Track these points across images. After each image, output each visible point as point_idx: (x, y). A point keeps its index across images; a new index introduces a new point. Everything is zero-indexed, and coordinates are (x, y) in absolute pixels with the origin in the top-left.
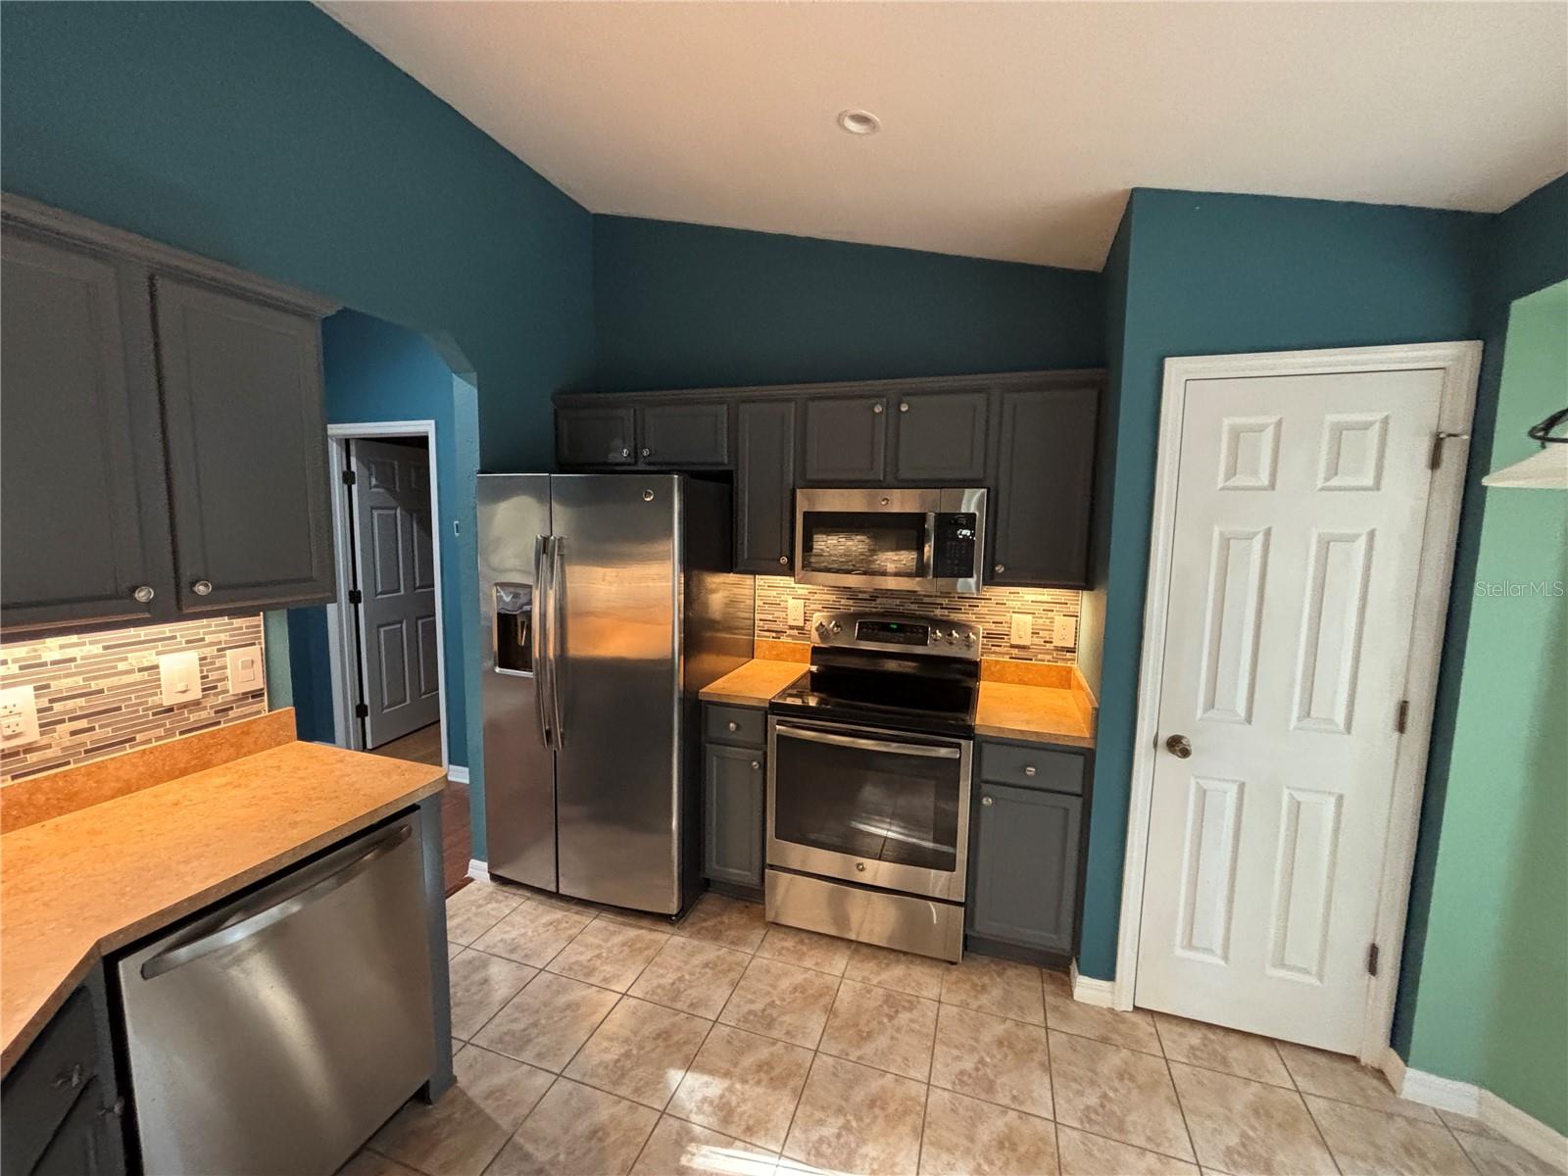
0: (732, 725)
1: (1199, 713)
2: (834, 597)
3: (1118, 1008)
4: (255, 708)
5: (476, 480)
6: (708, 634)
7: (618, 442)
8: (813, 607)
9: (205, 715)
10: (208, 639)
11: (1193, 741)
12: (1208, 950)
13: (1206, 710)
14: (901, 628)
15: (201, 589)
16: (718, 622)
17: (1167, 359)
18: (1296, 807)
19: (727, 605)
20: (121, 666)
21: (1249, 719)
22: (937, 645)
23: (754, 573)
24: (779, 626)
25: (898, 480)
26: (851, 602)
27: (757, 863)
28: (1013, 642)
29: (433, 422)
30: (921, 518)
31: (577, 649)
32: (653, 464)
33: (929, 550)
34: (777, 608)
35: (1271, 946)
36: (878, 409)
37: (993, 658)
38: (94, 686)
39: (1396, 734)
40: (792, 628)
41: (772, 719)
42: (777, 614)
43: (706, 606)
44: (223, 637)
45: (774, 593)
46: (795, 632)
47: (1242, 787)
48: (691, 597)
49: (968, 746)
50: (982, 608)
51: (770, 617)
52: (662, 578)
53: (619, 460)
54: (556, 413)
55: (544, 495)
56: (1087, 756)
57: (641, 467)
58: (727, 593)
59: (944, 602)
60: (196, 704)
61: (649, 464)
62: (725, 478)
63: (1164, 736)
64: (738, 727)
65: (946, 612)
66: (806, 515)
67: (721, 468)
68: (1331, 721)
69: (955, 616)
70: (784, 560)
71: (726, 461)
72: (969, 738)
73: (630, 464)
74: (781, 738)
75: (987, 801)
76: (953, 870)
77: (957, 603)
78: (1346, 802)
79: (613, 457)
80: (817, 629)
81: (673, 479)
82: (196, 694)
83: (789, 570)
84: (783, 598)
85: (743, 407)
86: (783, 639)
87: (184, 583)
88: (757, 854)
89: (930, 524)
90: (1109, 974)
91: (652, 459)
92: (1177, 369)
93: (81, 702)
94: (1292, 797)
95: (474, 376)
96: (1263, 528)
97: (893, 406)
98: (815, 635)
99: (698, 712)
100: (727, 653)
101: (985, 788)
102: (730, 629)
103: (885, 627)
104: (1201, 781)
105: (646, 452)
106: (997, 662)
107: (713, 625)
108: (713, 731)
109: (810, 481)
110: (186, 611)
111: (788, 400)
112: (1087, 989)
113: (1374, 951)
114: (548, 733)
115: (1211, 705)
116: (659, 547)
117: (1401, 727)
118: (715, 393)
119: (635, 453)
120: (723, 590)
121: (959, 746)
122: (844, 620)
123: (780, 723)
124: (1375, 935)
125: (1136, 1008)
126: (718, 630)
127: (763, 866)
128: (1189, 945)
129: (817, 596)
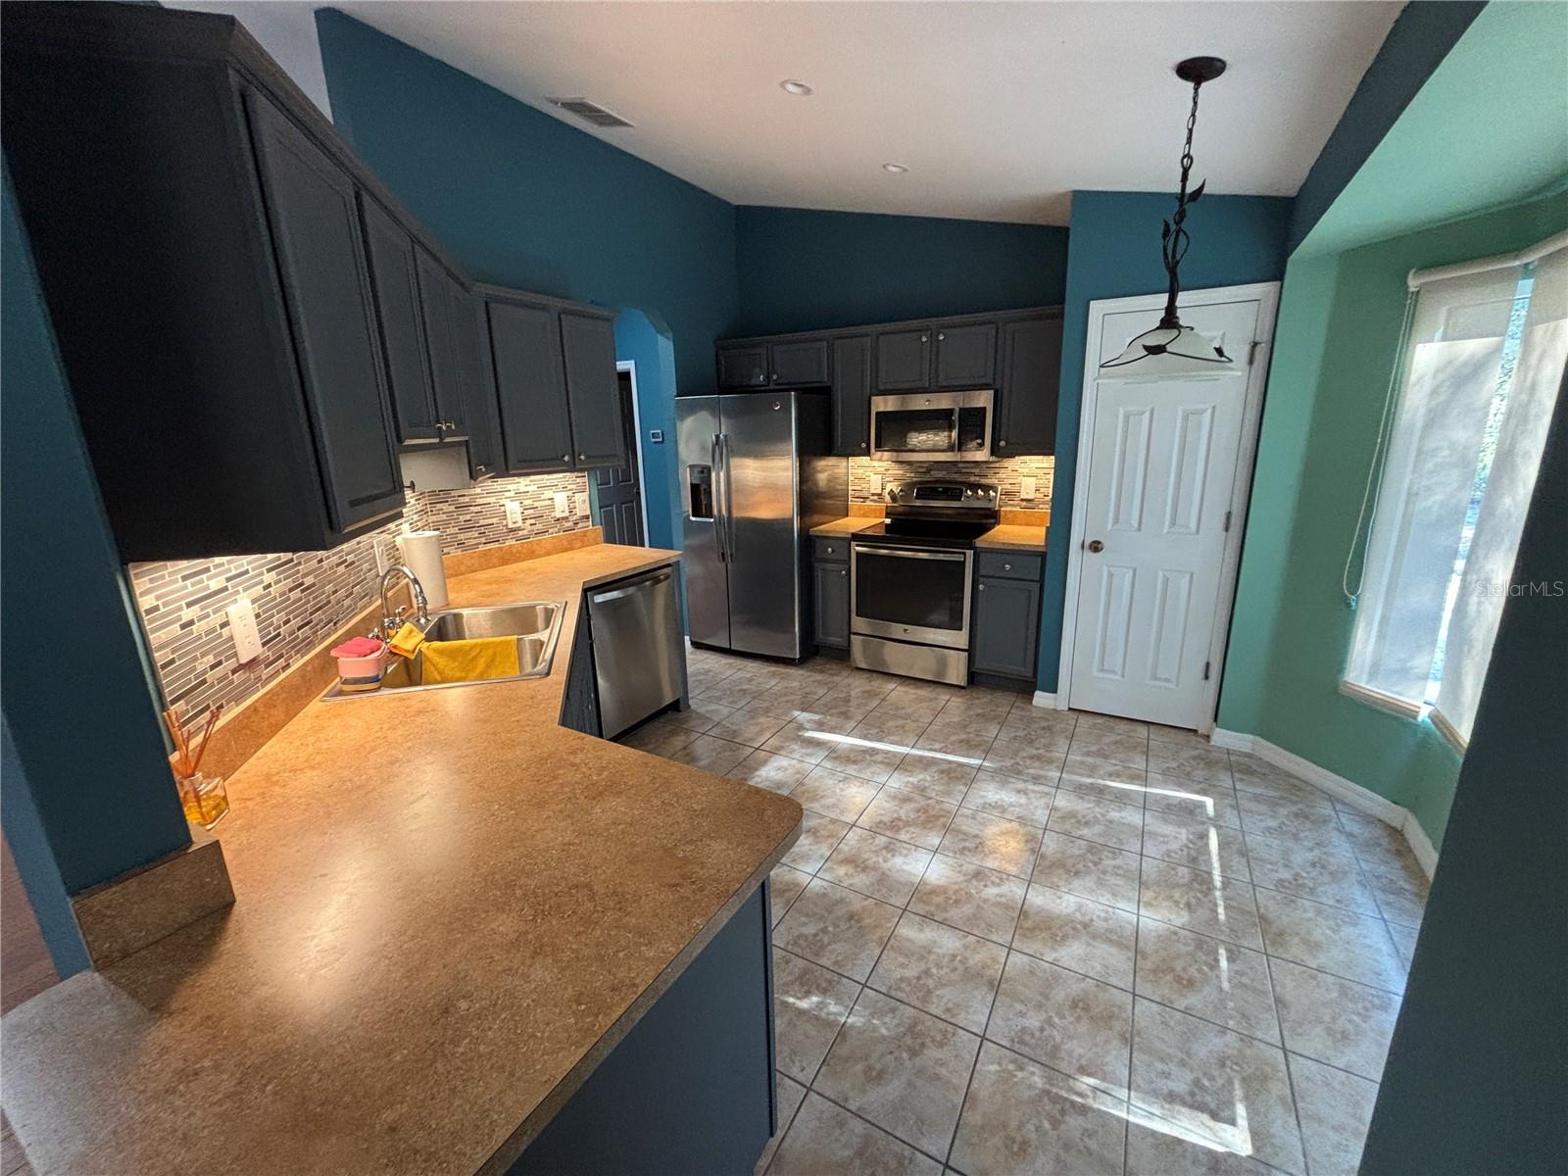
0: (830, 549)
1: (1110, 526)
2: (901, 472)
3: (1058, 709)
4: (587, 524)
5: (674, 402)
6: (816, 502)
7: (757, 370)
8: (887, 479)
9: (570, 524)
10: (569, 487)
11: (1105, 543)
12: (1113, 672)
13: (1114, 524)
14: (946, 490)
15: (582, 457)
16: (825, 493)
17: (1092, 302)
18: (1166, 581)
19: (829, 481)
20: (543, 497)
21: (1139, 529)
22: (969, 500)
23: (847, 455)
24: (866, 494)
25: (937, 386)
26: (913, 475)
27: (846, 632)
28: (1022, 497)
29: (633, 362)
30: (951, 411)
31: (736, 514)
32: (779, 384)
33: (955, 434)
34: (862, 481)
35: (1149, 665)
36: (924, 339)
37: (1009, 509)
38: (536, 504)
39: (1225, 533)
40: (873, 495)
41: (853, 543)
42: (864, 486)
43: (816, 484)
44: (574, 486)
45: (861, 471)
46: (876, 497)
47: (1135, 571)
48: (805, 476)
49: (970, 553)
50: (1002, 475)
51: (859, 488)
52: (786, 470)
53: (757, 383)
54: (717, 352)
55: (716, 410)
56: (1042, 556)
57: (772, 387)
58: (830, 472)
59: (977, 471)
60: (566, 519)
61: (776, 385)
62: (826, 392)
63: (1087, 543)
64: (833, 551)
65: (977, 478)
66: (878, 413)
67: (823, 385)
68: (1187, 527)
69: (984, 481)
70: (864, 445)
71: (826, 379)
72: (971, 549)
73: (763, 386)
74: (858, 553)
75: (981, 587)
76: (961, 630)
77: (986, 472)
78: (1195, 576)
79: (754, 382)
80: (889, 494)
81: (790, 395)
82: (567, 514)
83: (867, 453)
84: (867, 474)
85: (836, 342)
86: (868, 503)
87: (576, 455)
88: (846, 628)
89: (956, 417)
90: (1053, 688)
91: (781, 381)
92: (1097, 308)
93: (532, 511)
94: (1164, 576)
95: (671, 335)
96: (1149, 408)
97: (933, 337)
98: (888, 498)
99: (808, 542)
100: (826, 514)
101: (981, 579)
102: (831, 497)
103: (935, 490)
104: (1111, 569)
105: (775, 377)
106: (1011, 512)
107: (819, 495)
108: (819, 554)
109: (881, 391)
110: (578, 467)
111: (867, 335)
112: (1041, 698)
113: (1208, 665)
114: (723, 554)
115: (1116, 520)
116: (782, 447)
117: (1227, 529)
118: (817, 334)
119: (768, 377)
120: (828, 469)
121: (964, 554)
122: (908, 487)
123: (857, 545)
124: (1209, 656)
125: (1070, 709)
126: (825, 498)
127: (850, 633)
128: (1102, 670)
129: (890, 472)
